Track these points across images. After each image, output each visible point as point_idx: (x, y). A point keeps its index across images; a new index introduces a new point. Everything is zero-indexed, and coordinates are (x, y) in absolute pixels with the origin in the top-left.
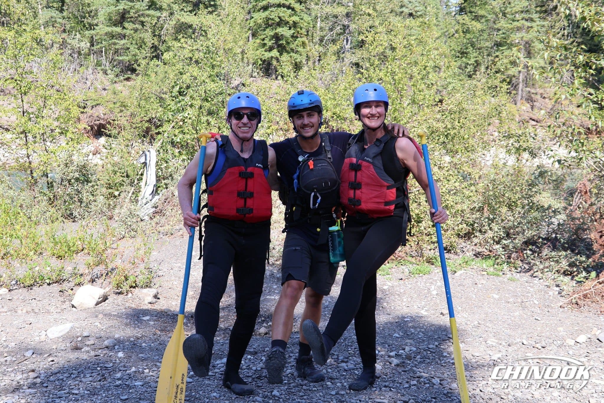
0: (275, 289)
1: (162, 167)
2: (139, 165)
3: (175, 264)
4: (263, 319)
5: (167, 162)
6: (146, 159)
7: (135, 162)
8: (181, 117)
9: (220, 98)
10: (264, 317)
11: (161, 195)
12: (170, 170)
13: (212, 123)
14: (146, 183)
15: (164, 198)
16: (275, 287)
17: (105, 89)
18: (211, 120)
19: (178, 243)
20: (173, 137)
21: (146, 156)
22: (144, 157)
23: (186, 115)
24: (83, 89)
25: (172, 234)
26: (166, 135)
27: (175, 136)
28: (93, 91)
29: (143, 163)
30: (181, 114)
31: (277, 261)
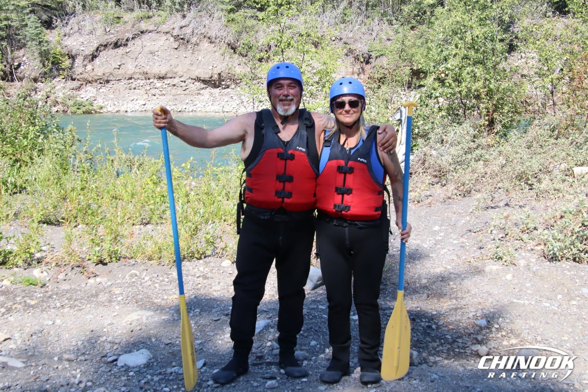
0: (528, 288)
1: (418, 124)
2: (395, 122)
3: (414, 241)
4: (504, 333)
5: (424, 120)
6: (401, 116)
7: (391, 119)
8: (443, 69)
9: (489, 45)
10: (505, 331)
11: (415, 155)
12: (426, 128)
13: (478, 75)
14: (401, 142)
15: (417, 159)
16: (528, 285)
17: (389, 40)
18: (476, 70)
19: (423, 213)
20: (432, 91)
21: (401, 112)
22: (399, 114)
23: (449, 66)
24: (368, 40)
25: (419, 202)
26: (425, 88)
27: (435, 90)
28: (378, 42)
29: (399, 120)
30: (443, 66)
31: (537, 245)
